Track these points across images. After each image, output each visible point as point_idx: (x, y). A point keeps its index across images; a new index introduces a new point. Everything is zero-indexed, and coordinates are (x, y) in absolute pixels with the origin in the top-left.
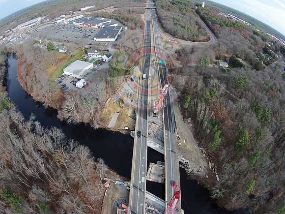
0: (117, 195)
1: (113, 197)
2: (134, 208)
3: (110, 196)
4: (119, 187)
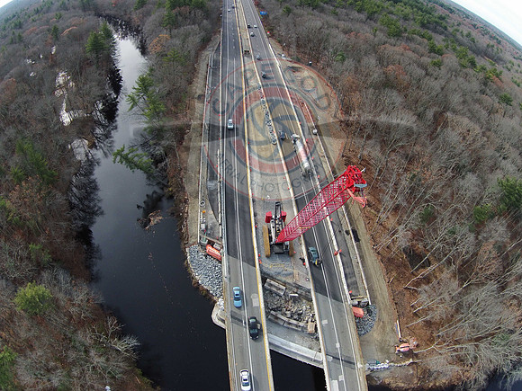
0: (375, 335)
1: (384, 328)
2: (339, 311)
3: (388, 329)
4: (378, 355)
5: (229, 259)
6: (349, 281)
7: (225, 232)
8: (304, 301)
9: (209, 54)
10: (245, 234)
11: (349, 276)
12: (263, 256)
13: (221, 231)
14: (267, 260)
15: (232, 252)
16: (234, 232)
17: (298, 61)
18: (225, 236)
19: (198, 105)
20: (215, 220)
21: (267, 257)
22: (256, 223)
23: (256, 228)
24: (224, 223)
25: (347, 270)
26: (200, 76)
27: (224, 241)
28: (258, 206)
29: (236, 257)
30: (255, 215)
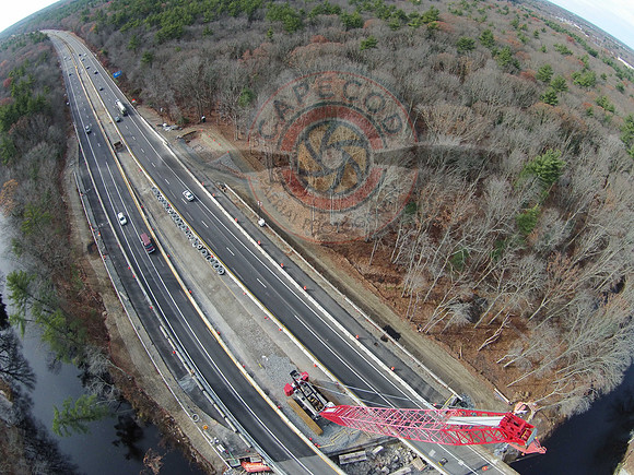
5: (281, 467)
6: (425, 393)
7: (250, 438)
8: (392, 446)
9: (73, 172)
10: (274, 425)
11: (420, 389)
12: (315, 436)
13: (244, 440)
14: (323, 438)
15: (277, 456)
16: (261, 431)
17: (187, 123)
18: (254, 443)
19: (94, 263)
20: (226, 430)
21: (321, 434)
22: (276, 403)
23: (281, 409)
24: (240, 428)
25: (414, 384)
26: (75, 213)
27: (259, 450)
28: (261, 379)
29: (287, 458)
30: (267, 393)
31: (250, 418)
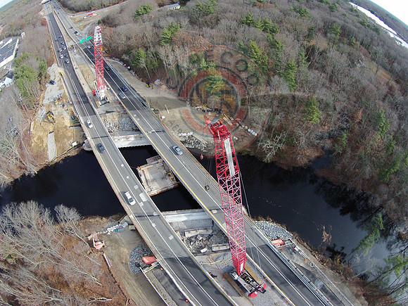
2: (164, 251)
23: (264, 278)
27: (277, 251)
28: (276, 296)
29: (260, 247)
30: (273, 287)
31: (282, 270)
